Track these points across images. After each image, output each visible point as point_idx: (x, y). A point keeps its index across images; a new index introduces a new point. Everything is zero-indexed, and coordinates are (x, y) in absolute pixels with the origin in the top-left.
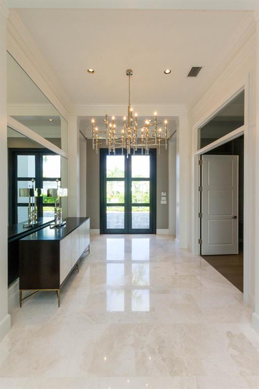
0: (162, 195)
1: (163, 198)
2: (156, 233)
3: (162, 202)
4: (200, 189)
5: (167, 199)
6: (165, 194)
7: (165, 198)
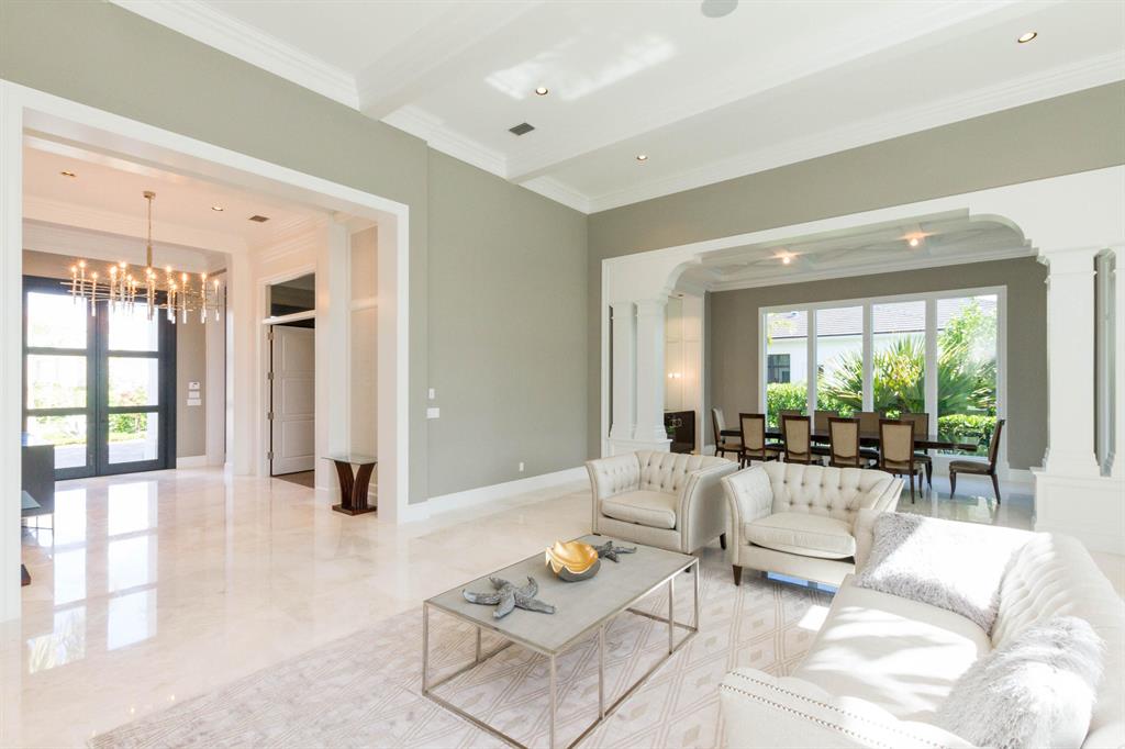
0: (191, 387)
1: (191, 394)
2: (175, 467)
3: (190, 403)
4: (271, 376)
5: (203, 397)
6: (197, 387)
7: (198, 394)
